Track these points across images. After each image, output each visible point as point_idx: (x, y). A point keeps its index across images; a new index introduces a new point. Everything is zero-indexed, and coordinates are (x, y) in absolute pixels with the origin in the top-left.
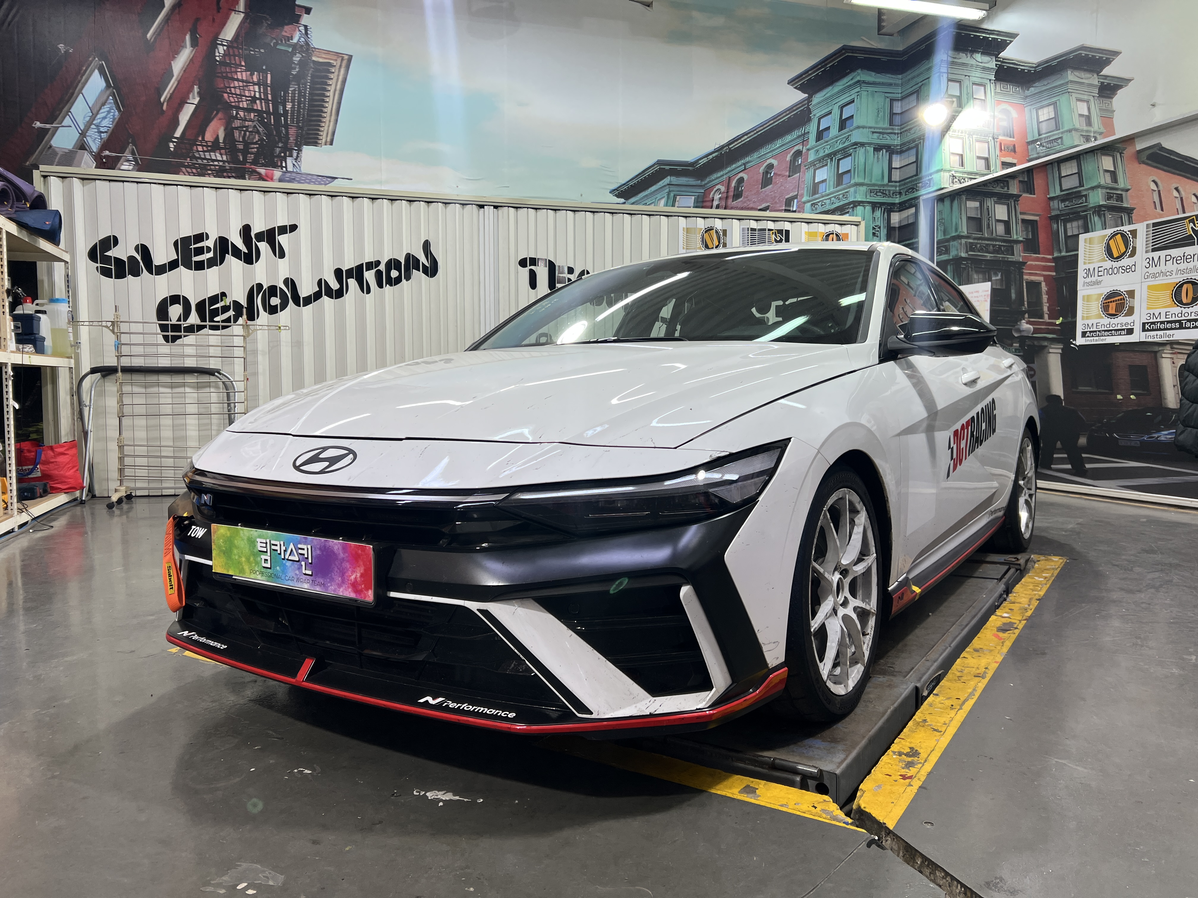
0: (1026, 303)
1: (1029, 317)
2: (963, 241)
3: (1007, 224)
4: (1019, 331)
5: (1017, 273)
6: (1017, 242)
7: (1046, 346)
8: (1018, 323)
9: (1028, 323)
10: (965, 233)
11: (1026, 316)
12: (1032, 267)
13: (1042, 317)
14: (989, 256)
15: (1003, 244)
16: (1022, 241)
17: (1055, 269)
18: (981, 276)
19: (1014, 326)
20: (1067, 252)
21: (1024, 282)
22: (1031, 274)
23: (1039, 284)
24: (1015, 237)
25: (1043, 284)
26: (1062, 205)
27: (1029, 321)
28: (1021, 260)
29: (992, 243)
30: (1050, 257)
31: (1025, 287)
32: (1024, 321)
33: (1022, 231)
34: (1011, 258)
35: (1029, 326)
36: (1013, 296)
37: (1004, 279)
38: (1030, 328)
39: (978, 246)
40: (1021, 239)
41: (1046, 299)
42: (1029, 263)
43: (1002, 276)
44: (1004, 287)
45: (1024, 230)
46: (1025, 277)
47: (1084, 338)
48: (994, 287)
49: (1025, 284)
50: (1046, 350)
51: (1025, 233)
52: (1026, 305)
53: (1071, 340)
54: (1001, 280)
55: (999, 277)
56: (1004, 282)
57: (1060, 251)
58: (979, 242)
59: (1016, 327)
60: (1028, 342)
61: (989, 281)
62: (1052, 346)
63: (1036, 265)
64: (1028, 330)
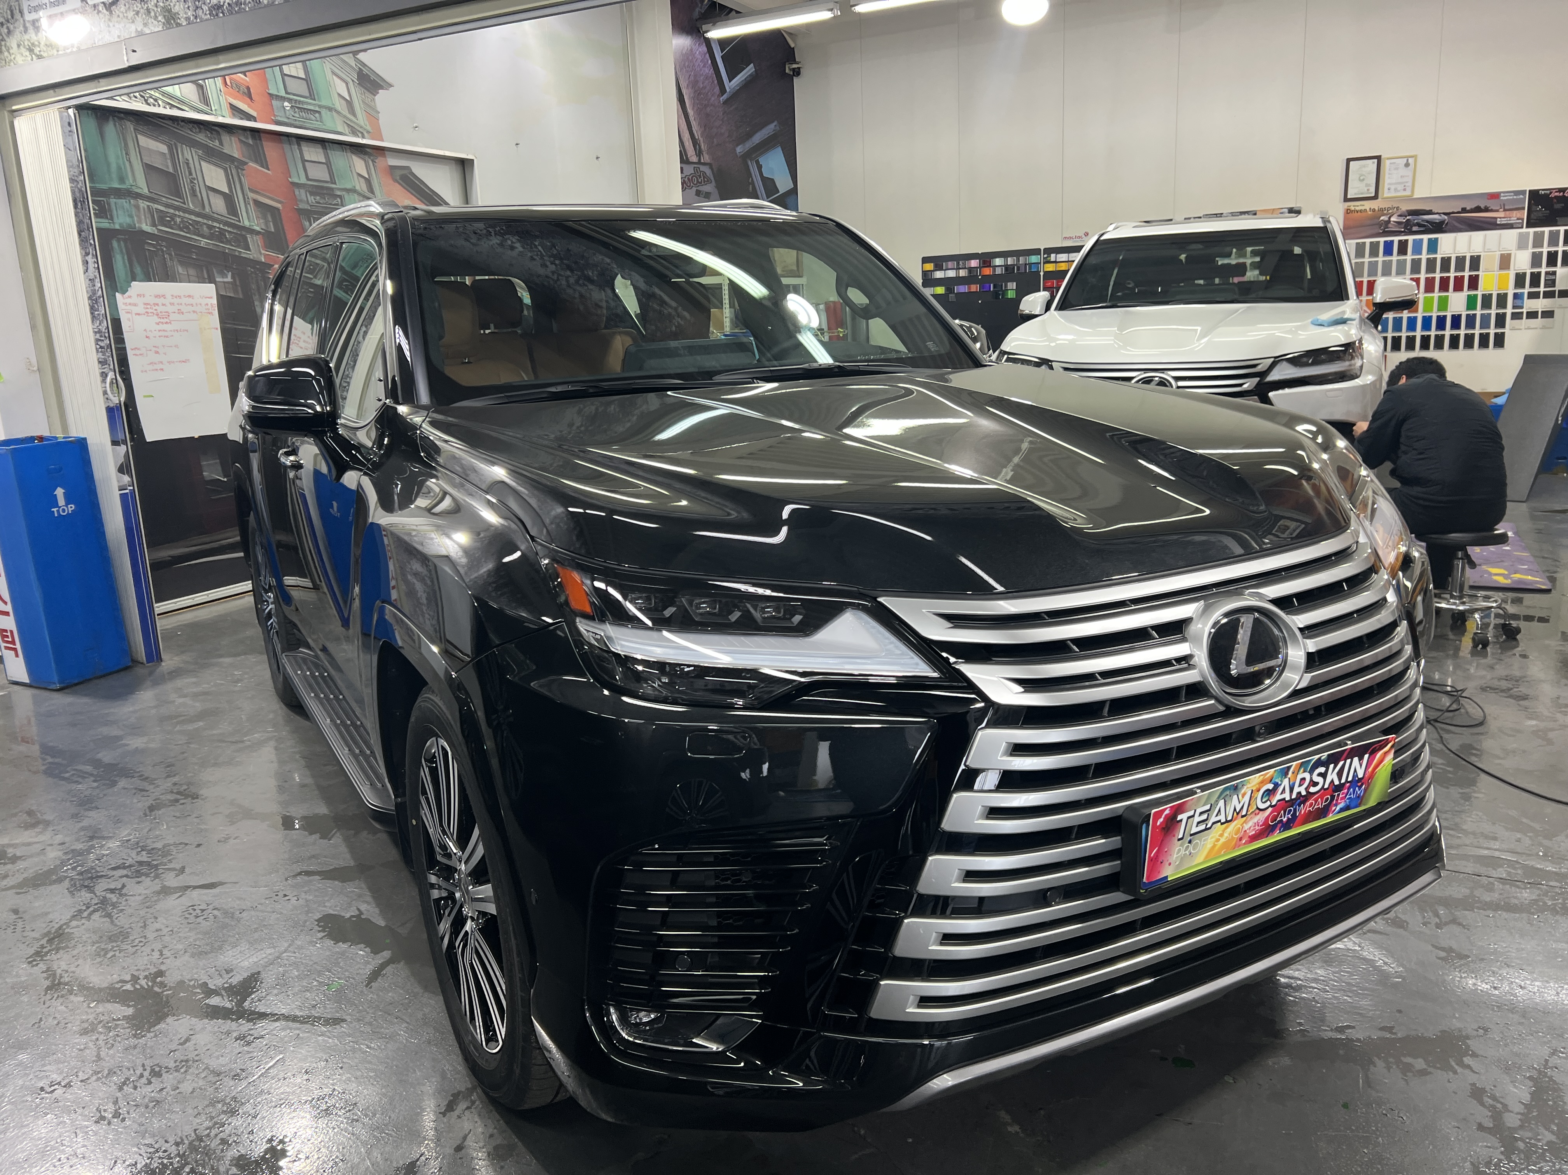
2: (143, 204)
3: (229, 199)
5: (258, 278)
6: (251, 231)
10: (145, 191)
14: (204, 242)
15: (226, 228)
16: (258, 233)
18: (192, 272)
24: (246, 223)
26: (311, 199)
28: (263, 261)
29: (205, 221)
33: (258, 218)
34: (245, 254)
37: (238, 283)
39: (178, 220)
40: (258, 228)
43: (233, 277)
44: (241, 296)
45: (260, 216)
48: (223, 293)
51: (262, 221)
54: (233, 283)
56: (239, 289)
58: (177, 213)
61: (211, 283)
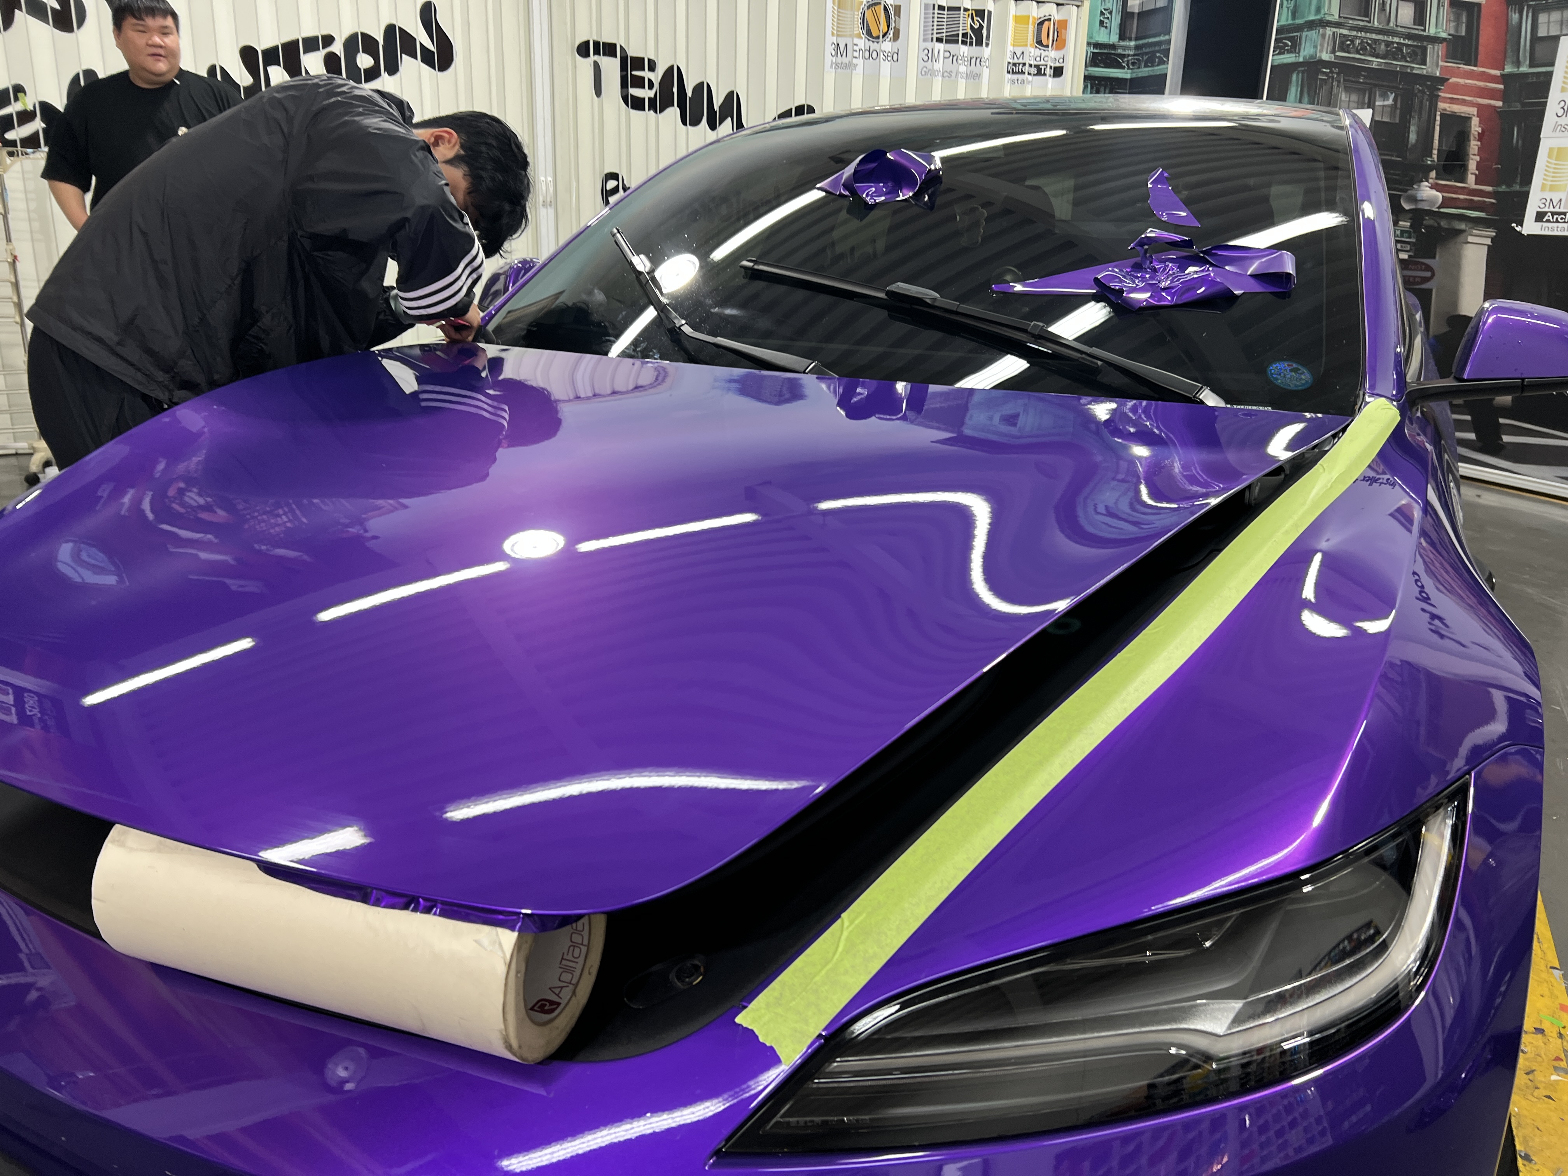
0: (1435, 152)
1: (1436, 178)
2: (1330, 31)
3: (1420, 6)
4: (1414, 199)
5: (1426, 97)
6: (1435, 40)
7: (1462, 231)
8: (1415, 186)
9: (1434, 187)
10: (1336, 18)
11: (1433, 174)
12: (1456, 88)
13: (1463, 179)
14: (1375, 63)
15: (1406, 42)
16: (1445, 39)
17: (1504, 96)
18: (1355, 97)
19: (1406, 191)
20: (1531, 66)
21: (1438, 113)
22: (1452, 101)
23: (1468, 119)
24: (1432, 31)
25: (1475, 121)
27: (1437, 184)
28: (1438, 74)
29: (1386, 38)
30: (1497, 73)
31: (1438, 123)
32: (1426, 183)
33: (1448, 21)
34: (1418, 69)
35: (1434, 192)
36: (1413, 137)
37: (1399, 105)
38: (1437, 196)
39: (1358, 42)
40: (1444, 35)
41: (1476, 148)
42: (1453, 80)
43: (1395, 100)
44: (1397, 121)
45: (1452, 18)
46: (1441, 105)
47: (1541, 224)
48: (1377, 118)
49: (1438, 118)
50: (1461, 238)
51: (1452, 24)
52: (1435, 157)
53: (1514, 225)
54: (1394, 107)
55: (1390, 102)
56: (1398, 111)
57: (1518, 64)
58: (1359, 34)
59: (1410, 192)
60: (1428, 221)
61: (1368, 107)
62: (1474, 231)
63: (1466, 85)
64: (1432, 202)
